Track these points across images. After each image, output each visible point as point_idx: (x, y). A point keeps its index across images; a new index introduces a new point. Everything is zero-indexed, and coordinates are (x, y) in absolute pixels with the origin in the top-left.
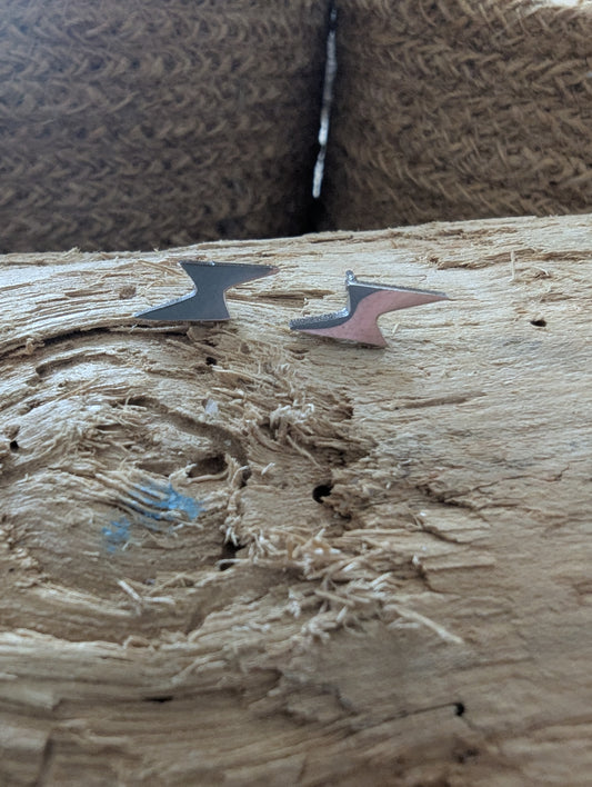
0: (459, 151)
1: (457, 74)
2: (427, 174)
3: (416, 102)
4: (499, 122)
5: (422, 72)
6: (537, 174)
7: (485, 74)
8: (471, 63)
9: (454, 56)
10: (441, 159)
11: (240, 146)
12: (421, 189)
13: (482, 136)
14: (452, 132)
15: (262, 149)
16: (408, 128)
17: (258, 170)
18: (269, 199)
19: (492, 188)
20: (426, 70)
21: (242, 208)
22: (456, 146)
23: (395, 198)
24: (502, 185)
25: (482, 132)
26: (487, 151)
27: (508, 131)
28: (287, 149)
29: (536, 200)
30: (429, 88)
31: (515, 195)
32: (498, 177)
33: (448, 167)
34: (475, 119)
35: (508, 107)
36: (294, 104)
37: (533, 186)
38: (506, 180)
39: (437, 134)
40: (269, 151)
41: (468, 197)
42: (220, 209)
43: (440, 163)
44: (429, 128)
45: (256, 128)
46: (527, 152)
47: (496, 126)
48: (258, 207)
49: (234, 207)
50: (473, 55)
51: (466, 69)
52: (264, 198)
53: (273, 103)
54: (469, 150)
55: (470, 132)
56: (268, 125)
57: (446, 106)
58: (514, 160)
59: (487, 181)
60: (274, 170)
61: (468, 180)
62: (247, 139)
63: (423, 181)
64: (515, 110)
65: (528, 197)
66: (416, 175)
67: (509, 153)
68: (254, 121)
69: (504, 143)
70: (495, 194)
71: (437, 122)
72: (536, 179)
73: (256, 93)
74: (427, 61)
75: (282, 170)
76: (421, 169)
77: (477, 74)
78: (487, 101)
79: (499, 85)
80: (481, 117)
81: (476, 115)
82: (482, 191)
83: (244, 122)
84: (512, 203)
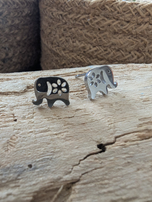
0: (61, 41)
1: (59, 18)
2: (55, 47)
3: (51, 26)
4: (70, 33)
5: (51, 17)
6: (80, 48)
7: (65, 18)
8: (61, 15)
9: (58, 12)
10: (58, 43)
11: (7, 37)
12: (54, 51)
13: (67, 37)
14: (59, 35)
15: (15, 38)
16: (50, 33)
17: (15, 44)
18: (20, 52)
19: (70, 52)
20: (52, 17)
21: (10, 55)
22: (61, 39)
23: (50, 53)
24: (72, 51)
25: (67, 35)
26: (68, 41)
27: (73, 36)
28: (25, 38)
29: (81, 56)
30: (53, 22)
31: (75, 54)
32: (71, 49)
33: (59, 45)
34: (64, 32)
35: (71, 28)
36: (27, 24)
37: (80, 52)
38: (73, 50)
39: (56, 36)
40: (18, 38)
41: (64, 55)
42: (2, 55)
43: (57, 44)
44: (54, 34)
45: (12, 32)
46: (77, 42)
47: (69, 34)
48: (16, 55)
49: (7, 54)
50: (61, 13)
51: (60, 16)
52: (18, 52)
53: (18, 24)
54: (63, 41)
55: (63, 35)
56: (17, 31)
57: (58, 27)
58: (75, 44)
59: (69, 50)
60: (21, 44)
61: (64, 50)
62: (10, 35)
63: (54, 49)
64: (73, 29)
65: (79, 55)
66: (53, 47)
67: (73, 42)
68: (11, 30)
69: (72, 39)
70: (71, 54)
71: (56, 32)
72: (80, 50)
73: (10, 22)
74: (52, 14)
75: (25, 43)
76: (54, 46)
77: (63, 18)
78: (66, 26)
79: (69, 22)
80: (66, 31)
81: (64, 30)
82: (68, 53)
83: (7, 30)
84: (75, 57)
